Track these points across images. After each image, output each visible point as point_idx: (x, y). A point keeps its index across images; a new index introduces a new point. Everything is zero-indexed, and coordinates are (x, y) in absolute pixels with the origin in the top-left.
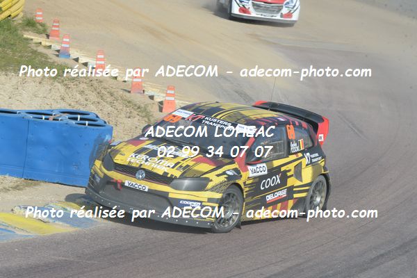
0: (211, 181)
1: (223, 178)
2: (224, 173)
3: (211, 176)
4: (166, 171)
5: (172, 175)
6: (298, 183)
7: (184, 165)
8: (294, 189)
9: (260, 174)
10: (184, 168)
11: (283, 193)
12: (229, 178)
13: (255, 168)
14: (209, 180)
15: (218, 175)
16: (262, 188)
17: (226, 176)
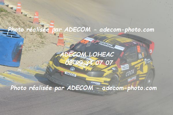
0: (105, 72)
1: (111, 72)
2: (111, 69)
3: (105, 70)
4: (85, 68)
5: (87, 70)
6: (141, 73)
7: (93, 65)
8: (140, 76)
9: (126, 69)
10: (93, 67)
11: (134, 78)
12: (114, 71)
13: (124, 66)
14: (104, 72)
15: (108, 70)
16: (126, 76)
17: (112, 70)
